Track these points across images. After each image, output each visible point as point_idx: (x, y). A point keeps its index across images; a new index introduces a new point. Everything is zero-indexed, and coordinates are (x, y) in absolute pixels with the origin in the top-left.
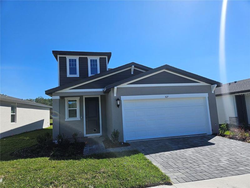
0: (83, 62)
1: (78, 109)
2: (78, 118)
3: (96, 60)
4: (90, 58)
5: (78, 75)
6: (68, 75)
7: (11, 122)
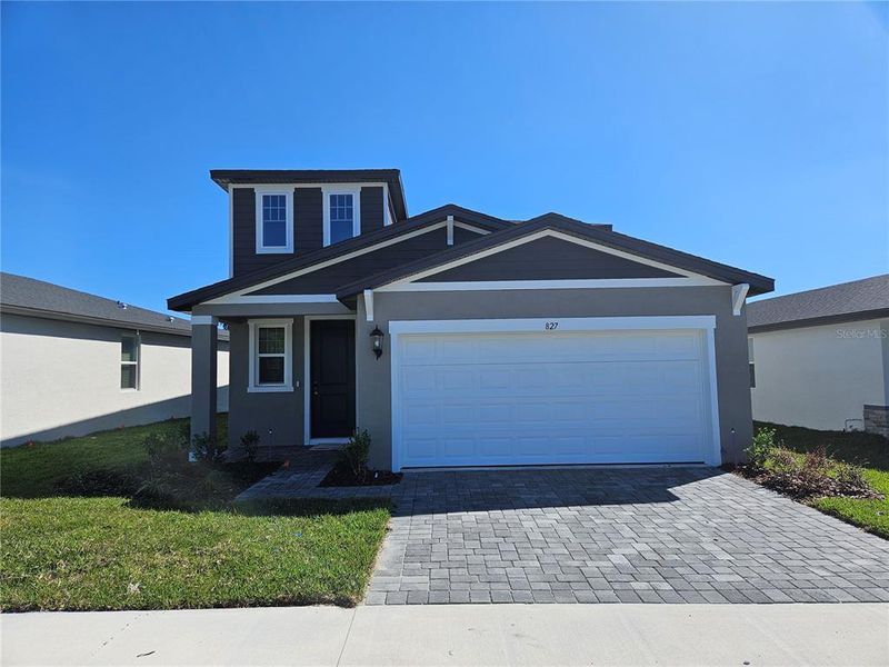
0: (308, 204)
1: (287, 356)
2: (287, 385)
3: (350, 198)
4: (328, 190)
5: (289, 248)
6: (261, 249)
7: (122, 387)
